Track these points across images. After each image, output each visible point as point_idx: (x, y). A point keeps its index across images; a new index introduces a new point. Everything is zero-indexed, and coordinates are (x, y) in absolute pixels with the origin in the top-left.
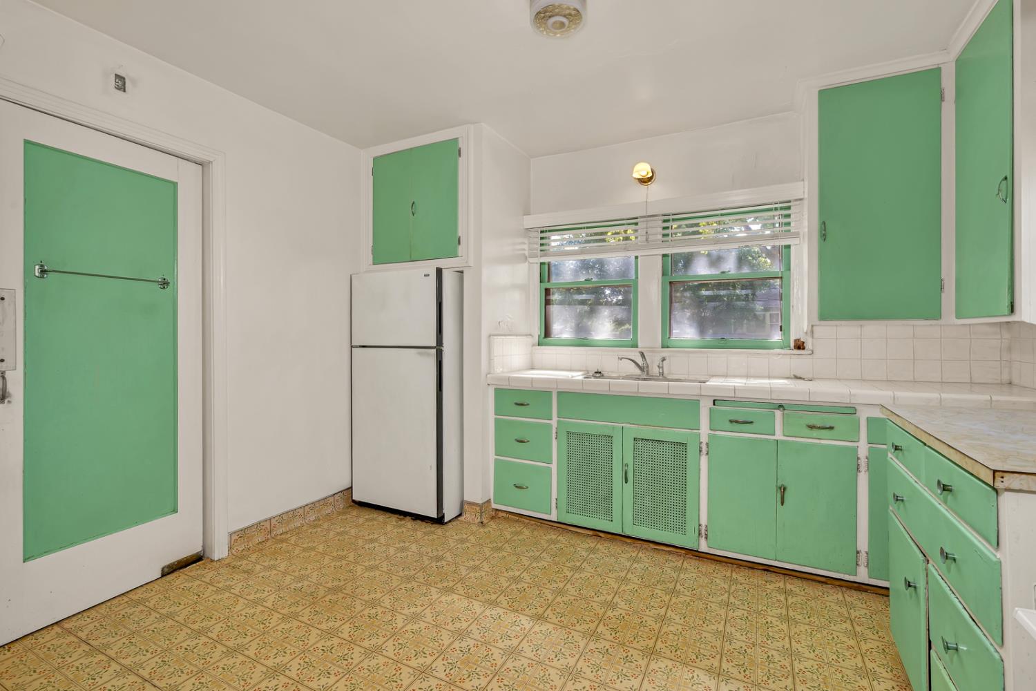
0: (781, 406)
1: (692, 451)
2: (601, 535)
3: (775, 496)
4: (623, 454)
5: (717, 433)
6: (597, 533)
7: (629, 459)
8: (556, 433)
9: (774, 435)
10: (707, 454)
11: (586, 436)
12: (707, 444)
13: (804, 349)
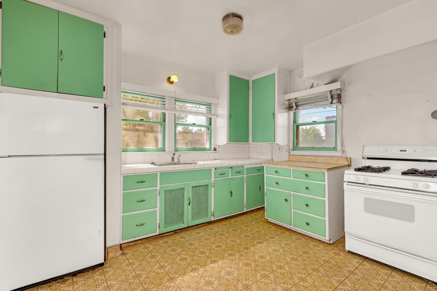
0: (231, 168)
1: (209, 187)
2: (178, 231)
3: (229, 195)
4: (188, 194)
5: (216, 179)
6: (176, 231)
7: (190, 196)
8: (159, 192)
9: (229, 176)
10: (214, 187)
11: (173, 191)
12: (213, 183)
13: (216, 150)
